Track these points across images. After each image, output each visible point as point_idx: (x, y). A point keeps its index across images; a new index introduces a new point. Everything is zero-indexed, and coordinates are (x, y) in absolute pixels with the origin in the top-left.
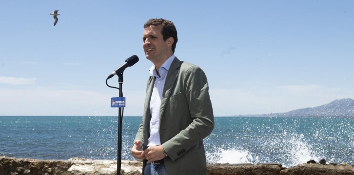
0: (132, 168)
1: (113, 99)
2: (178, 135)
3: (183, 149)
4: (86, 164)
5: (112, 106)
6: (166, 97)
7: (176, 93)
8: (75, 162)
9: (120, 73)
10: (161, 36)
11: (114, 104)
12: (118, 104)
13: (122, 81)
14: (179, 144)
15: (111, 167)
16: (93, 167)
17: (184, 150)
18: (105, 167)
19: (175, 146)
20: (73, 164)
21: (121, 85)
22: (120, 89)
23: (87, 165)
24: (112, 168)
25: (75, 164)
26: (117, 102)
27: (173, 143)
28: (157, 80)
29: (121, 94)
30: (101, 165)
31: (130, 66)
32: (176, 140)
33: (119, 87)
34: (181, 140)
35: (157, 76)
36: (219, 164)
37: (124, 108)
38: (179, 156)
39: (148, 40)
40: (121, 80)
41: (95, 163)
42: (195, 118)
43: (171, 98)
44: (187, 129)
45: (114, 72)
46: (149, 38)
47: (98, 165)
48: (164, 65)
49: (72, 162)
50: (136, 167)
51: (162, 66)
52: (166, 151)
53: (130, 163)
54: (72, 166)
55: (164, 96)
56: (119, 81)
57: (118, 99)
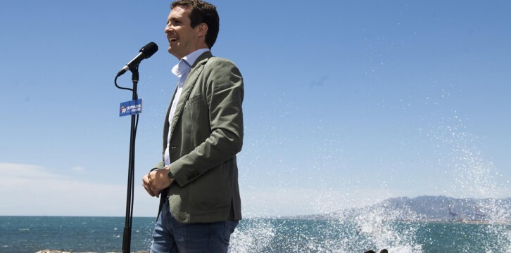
1: (124, 105)
3: (196, 171)
5: (121, 115)
6: (181, 101)
7: (194, 96)
9: (134, 67)
10: (188, 21)
11: (124, 111)
12: (131, 109)
13: (138, 79)
14: (190, 163)
17: (198, 173)
19: (185, 166)
21: (135, 84)
22: (135, 90)
26: (128, 108)
29: (135, 96)
31: (146, 58)
32: (186, 157)
33: (132, 88)
34: (193, 158)
37: (140, 114)
38: (189, 181)
39: (171, 24)
40: (136, 77)
42: (216, 129)
43: (187, 103)
44: (203, 143)
45: (126, 67)
46: (173, 21)
51: (184, 58)
56: (133, 79)
57: (129, 104)
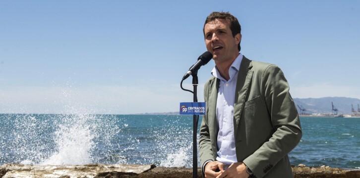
0: (79, 174)
2: (262, 148)
3: (270, 165)
4: (24, 170)
5: (182, 113)
6: (240, 102)
7: (253, 97)
8: (10, 169)
10: (230, 32)
11: (185, 110)
12: (194, 110)
13: (197, 83)
14: (265, 159)
15: (54, 173)
16: (33, 173)
17: (272, 166)
18: (47, 173)
19: (261, 162)
20: (8, 170)
21: (195, 87)
23: (25, 172)
24: (56, 174)
25: (10, 171)
27: (258, 158)
28: (222, 83)
29: (195, 99)
30: (43, 171)
31: (204, 65)
32: (261, 154)
33: (193, 91)
34: (268, 154)
35: (221, 78)
36: (176, 168)
38: (266, 174)
39: (216, 35)
40: (195, 81)
41: (35, 169)
42: (280, 126)
43: (246, 104)
44: (271, 140)
45: (189, 72)
46: (217, 32)
47: (38, 171)
48: (234, 65)
49: (7, 168)
50: (84, 173)
51: (233, 65)
52: (251, 169)
53: (76, 168)
54: (7, 173)
55: (236, 101)
56: (193, 83)
57: (192, 105)
